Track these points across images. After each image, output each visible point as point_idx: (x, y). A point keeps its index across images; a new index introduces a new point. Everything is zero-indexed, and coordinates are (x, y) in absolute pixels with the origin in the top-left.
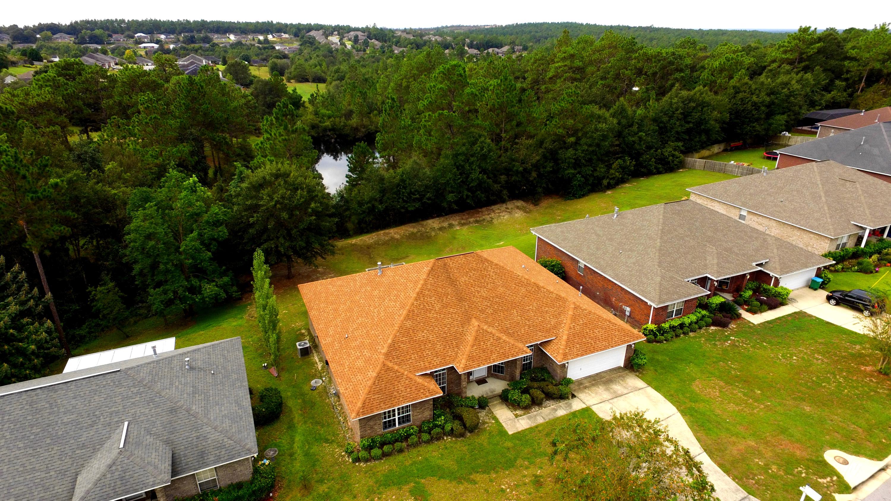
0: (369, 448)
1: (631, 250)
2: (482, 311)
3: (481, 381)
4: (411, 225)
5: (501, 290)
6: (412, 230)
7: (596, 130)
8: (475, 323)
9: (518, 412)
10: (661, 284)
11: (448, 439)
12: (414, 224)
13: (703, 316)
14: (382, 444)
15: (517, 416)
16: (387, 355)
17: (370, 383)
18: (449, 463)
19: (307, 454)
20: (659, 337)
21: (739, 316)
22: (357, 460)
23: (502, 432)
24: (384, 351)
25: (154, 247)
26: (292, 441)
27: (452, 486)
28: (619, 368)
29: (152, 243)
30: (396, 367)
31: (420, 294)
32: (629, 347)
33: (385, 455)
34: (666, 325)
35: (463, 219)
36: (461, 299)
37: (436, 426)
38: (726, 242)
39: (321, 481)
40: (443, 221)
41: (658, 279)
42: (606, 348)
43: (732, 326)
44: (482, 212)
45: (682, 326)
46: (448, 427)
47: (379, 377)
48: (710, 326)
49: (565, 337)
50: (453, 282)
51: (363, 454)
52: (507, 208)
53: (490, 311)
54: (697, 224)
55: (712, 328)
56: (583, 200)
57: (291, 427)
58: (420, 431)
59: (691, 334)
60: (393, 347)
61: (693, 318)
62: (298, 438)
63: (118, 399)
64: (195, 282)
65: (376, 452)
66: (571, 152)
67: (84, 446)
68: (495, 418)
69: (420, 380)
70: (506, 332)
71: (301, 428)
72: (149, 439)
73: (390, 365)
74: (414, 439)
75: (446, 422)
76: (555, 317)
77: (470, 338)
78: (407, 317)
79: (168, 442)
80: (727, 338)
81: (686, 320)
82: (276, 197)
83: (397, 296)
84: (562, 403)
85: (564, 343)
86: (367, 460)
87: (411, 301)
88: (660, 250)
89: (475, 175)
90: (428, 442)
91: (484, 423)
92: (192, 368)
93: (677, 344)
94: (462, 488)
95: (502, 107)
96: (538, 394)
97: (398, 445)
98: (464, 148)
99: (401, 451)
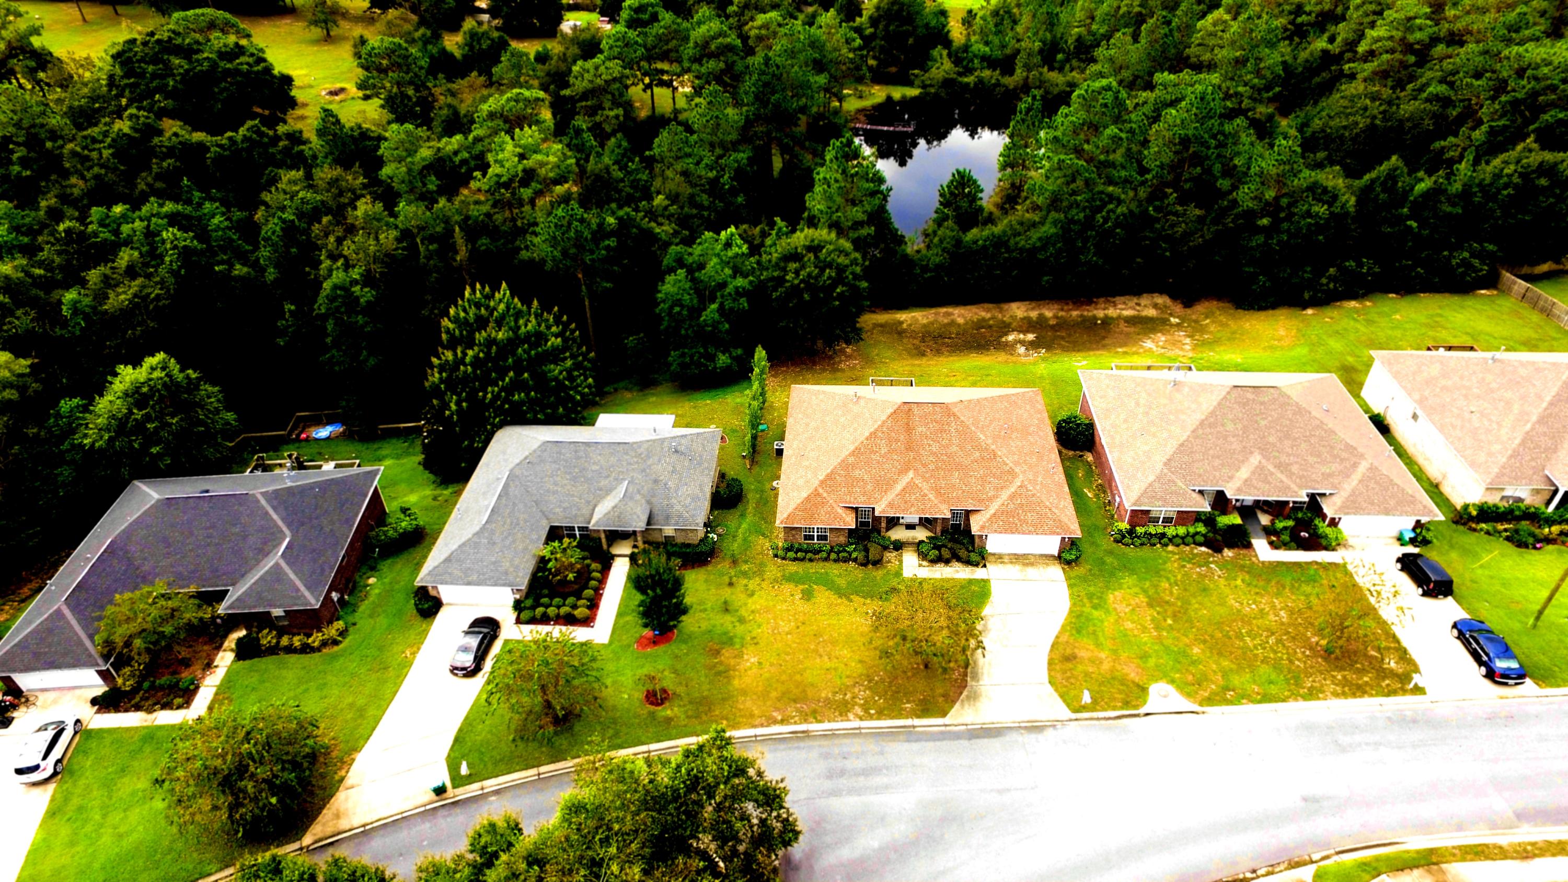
0: (789, 549)
1: (1154, 435)
2: (924, 465)
3: (910, 527)
4: (986, 305)
5: (954, 448)
6: (983, 314)
7: (1308, 214)
8: (911, 474)
9: (925, 563)
10: (1150, 485)
11: (852, 564)
12: (991, 306)
13: (1197, 533)
14: (799, 550)
15: (920, 565)
16: (822, 482)
17: (799, 501)
18: (842, 582)
19: (745, 540)
20: (1127, 540)
21: (1249, 546)
22: (776, 556)
23: (898, 574)
24: (821, 478)
25: (679, 313)
26: (739, 527)
27: (834, 598)
28: (1053, 556)
29: (677, 309)
30: (825, 495)
31: (873, 435)
32: (1063, 539)
33: (795, 559)
34: (1140, 530)
35: (1062, 310)
36: (909, 448)
37: (845, 551)
38: (1288, 455)
39: (746, 562)
40: (1033, 309)
41: (1151, 478)
42: (1030, 533)
43: (1228, 553)
44: (1096, 303)
45: (1163, 535)
46: (854, 555)
47: (808, 499)
48: (1201, 545)
49: (992, 511)
50: (909, 429)
51: (780, 553)
52: (1138, 304)
53: (932, 467)
54: (1263, 423)
55: (1203, 549)
56: (1262, 314)
57: (743, 515)
58: (832, 550)
59: (1170, 548)
60: (830, 477)
61: (1181, 531)
62: (744, 526)
63: (624, 463)
64: (711, 350)
65: (791, 554)
66: (1260, 239)
67: (601, 490)
68: (901, 562)
69: (840, 511)
70: (938, 491)
71: (749, 518)
72: (638, 497)
73: (821, 491)
74: (824, 555)
75: (855, 550)
76: (996, 489)
77: (899, 487)
78: (852, 454)
79: (649, 502)
80: (1207, 564)
81: (1171, 531)
82: (803, 274)
83: (856, 430)
84: (969, 569)
85: (988, 516)
86: (784, 559)
87: (862, 438)
88: (1182, 445)
89: (1090, 256)
90: (835, 561)
91: (889, 562)
92: (676, 451)
93: (1146, 552)
94: (839, 601)
95: (1185, 142)
96: (946, 553)
97: (809, 555)
98: (1082, 215)
99: (811, 560)
